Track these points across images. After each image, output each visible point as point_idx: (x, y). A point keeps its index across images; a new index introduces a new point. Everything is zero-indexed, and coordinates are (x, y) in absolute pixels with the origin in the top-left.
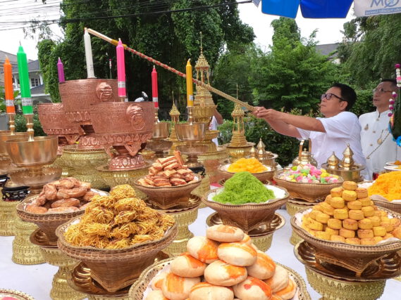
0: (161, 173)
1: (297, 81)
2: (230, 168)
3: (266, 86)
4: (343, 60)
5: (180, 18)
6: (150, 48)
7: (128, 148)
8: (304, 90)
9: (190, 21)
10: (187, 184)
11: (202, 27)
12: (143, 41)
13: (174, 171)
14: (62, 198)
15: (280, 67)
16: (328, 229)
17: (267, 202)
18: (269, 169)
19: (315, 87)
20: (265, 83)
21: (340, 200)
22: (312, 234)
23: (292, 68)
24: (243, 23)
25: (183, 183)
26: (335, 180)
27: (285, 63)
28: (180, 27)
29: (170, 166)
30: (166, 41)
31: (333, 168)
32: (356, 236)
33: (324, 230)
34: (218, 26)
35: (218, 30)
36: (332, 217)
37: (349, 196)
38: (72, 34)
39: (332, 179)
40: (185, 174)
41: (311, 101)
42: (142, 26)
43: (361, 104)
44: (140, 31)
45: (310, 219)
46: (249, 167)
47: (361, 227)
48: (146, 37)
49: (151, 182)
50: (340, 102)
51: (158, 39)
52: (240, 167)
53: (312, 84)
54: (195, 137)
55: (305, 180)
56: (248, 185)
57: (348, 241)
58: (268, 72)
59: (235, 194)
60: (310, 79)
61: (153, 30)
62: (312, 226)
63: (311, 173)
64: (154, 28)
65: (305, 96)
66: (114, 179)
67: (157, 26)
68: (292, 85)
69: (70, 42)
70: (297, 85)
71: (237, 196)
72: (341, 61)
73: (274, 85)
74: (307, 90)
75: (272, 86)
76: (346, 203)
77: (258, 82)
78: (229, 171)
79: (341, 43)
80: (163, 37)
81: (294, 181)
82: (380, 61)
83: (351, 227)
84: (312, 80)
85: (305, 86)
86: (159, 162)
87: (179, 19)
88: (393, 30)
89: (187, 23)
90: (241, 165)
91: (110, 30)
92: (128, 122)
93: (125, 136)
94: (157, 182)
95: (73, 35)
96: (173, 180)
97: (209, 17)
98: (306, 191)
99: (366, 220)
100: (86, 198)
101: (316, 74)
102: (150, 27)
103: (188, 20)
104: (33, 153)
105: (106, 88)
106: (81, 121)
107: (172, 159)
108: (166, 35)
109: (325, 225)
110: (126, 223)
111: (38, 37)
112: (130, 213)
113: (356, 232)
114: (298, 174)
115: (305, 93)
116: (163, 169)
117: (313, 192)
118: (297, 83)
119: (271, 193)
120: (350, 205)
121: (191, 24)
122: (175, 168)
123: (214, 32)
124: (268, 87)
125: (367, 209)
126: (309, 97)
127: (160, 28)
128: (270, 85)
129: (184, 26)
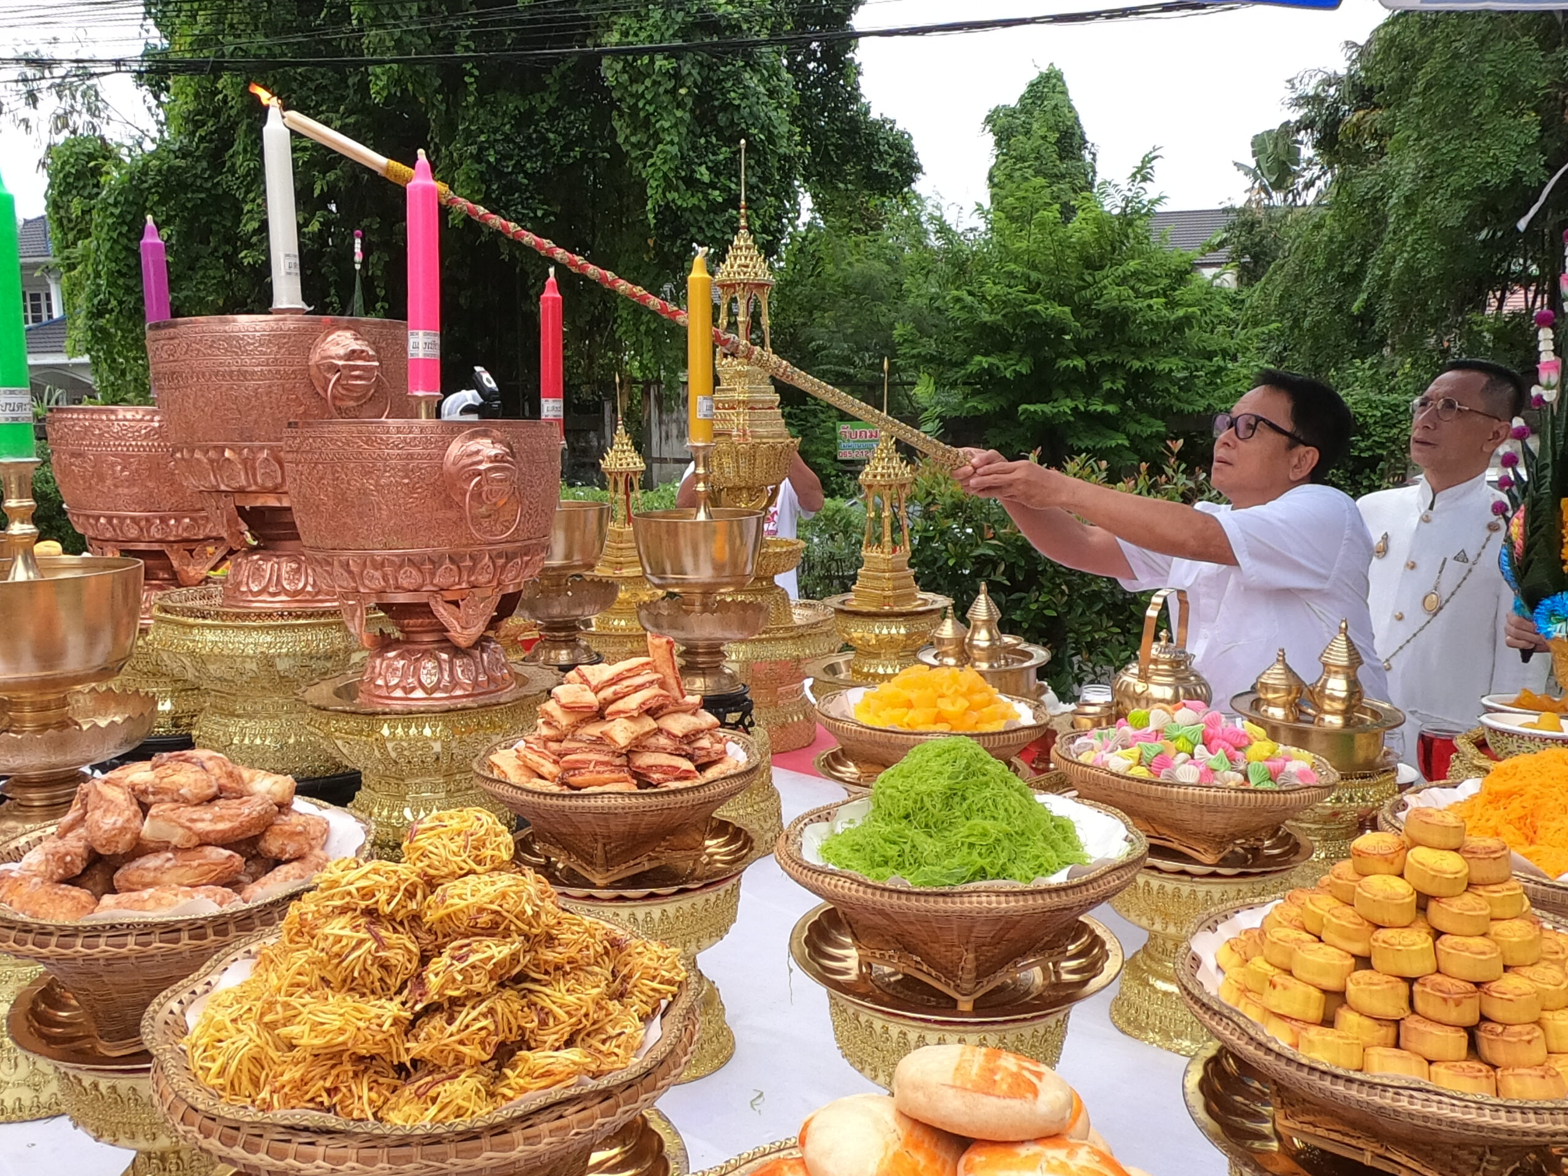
0: (594, 730)
1: (1082, 348)
2: (866, 707)
3: (964, 363)
4: (1248, 275)
5: (637, 76)
7: (443, 613)
8: (1107, 385)
9: (673, 92)
10: (700, 780)
11: (722, 119)
12: (478, 158)
13: (649, 724)
14: (164, 846)
15: (1017, 292)
16: (1348, 1018)
17: (1060, 878)
18: (1024, 715)
19: (1148, 374)
20: (959, 352)
21: (1401, 888)
22: (1280, 1036)
23: (1062, 299)
24: (874, 115)
25: (685, 776)
26: (1302, 774)
27: (1034, 275)
29: (633, 702)
30: (578, 164)
31: (1278, 713)
32: (1473, 1048)
33: (1328, 1022)
34: (783, 114)
35: (784, 129)
36: (1364, 962)
37: (1437, 876)
38: (193, 121)
39: (1293, 767)
40: (691, 737)
41: (1133, 428)
42: (481, 102)
45: (1259, 963)
46: (946, 706)
47: (1497, 1011)
48: (492, 144)
49: (548, 767)
50: (1291, 447)
51: (547, 154)
52: (909, 705)
53: (1136, 364)
54: (718, 567)
55: (1186, 773)
56: (975, 798)
57: (1445, 1078)
58: (971, 309)
59: (920, 838)
60: (1129, 343)
61: (524, 119)
62: (1276, 1000)
63: (1207, 742)
64: (533, 110)
65: (1111, 409)
66: (382, 742)
67: (545, 102)
68: (1063, 364)
69: (184, 153)
70: (1079, 363)
71: (929, 846)
72: (1239, 279)
73: (992, 360)
74: (1119, 385)
75: (985, 362)
76: (1423, 902)
77: (930, 346)
78: (866, 720)
79: (1242, 211)
80: (567, 148)
81: (1141, 772)
82: (1383, 283)
83: (1453, 1014)
84: (1138, 348)
85: (1112, 368)
86: (585, 681)
87: (632, 81)
88: (1436, 165)
89: (666, 99)
90: (913, 695)
91: (349, 112)
92: (449, 503)
93: (435, 562)
94: (575, 768)
95: (198, 125)
96: (645, 760)
97: (751, 80)
98: (1186, 815)
99: (1511, 983)
100: (273, 845)
101: (1155, 325)
102: (513, 104)
103: (669, 85)
104: (29, 630)
105: (352, 355)
106: (241, 491)
107: (633, 672)
108: (580, 140)
109: (1336, 998)
110: (479, 997)
111: (46, 126)
112: (497, 950)
113: (1471, 1032)
114: (1157, 746)
115: (1110, 397)
116: (599, 715)
118: (1082, 354)
119: (1063, 829)
120: (1438, 914)
121: (680, 105)
122: (653, 712)
123: (771, 139)
124: (971, 368)
125: (1514, 931)
126: (1124, 410)
128: (978, 358)
129: (651, 109)
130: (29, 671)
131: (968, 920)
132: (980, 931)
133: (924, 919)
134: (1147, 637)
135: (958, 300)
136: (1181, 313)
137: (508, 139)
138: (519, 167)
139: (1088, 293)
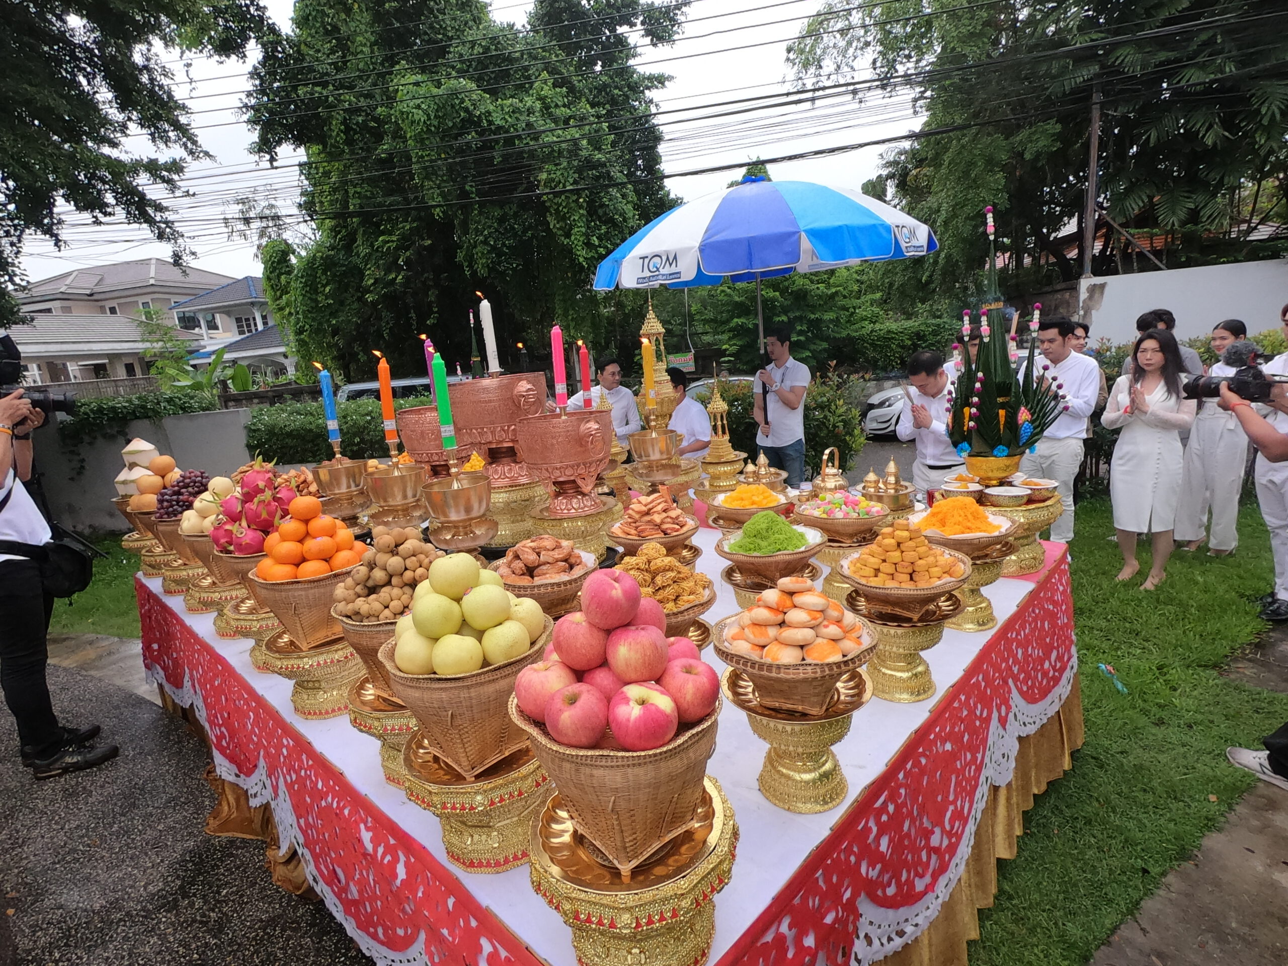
0: (647, 518)
1: (785, 311)
2: (726, 501)
3: (728, 321)
6: (500, 254)
7: (580, 482)
8: (799, 328)
9: (577, 201)
10: (682, 531)
11: (600, 212)
12: (485, 242)
13: (664, 515)
14: (545, 564)
16: (880, 575)
17: (803, 549)
18: (782, 500)
19: (819, 321)
20: (725, 317)
21: (892, 542)
22: (863, 581)
23: (775, 287)
24: (672, 196)
25: (677, 530)
26: (878, 512)
28: (557, 210)
29: (659, 508)
30: (531, 239)
32: (911, 579)
33: (876, 576)
34: (630, 206)
35: (631, 215)
36: (884, 561)
37: (902, 537)
39: (874, 510)
40: (677, 518)
41: (813, 347)
42: (480, 213)
43: (903, 347)
44: (479, 222)
45: (858, 565)
46: (755, 498)
47: (916, 569)
49: (633, 532)
51: (515, 235)
52: (742, 499)
53: (813, 316)
54: (662, 453)
55: (839, 515)
56: (775, 529)
57: (903, 585)
58: (730, 295)
59: (759, 541)
60: (808, 306)
61: (502, 220)
62: (862, 573)
63: (845, 504)
64: (505, 214)
65: (802, 338)
68: (777, 319)
69: (332, 248)
70: (784, 318)
71: (764, 544)
74: (805, 328)
75: (739, 321)
76: (899, 544)
77: (710, 315)
78: (727, 506)
80: (525, 232)
81: (825, 516)
82: (936, 262)
83: (906, 571)
84: (813, 308)
85: (800, 319)
86: (640, 502)
88: (957, 204)
89: (573, 205)
90: (744, 496)
91: (413, 221)
92: (581, 445)
93: (578, 465)
94: (642, 531)
95: (337, 233)
96: (665, 526)
97: (614, 191)
98: (840, 529)
99: (921, 562)
100: (572, 560)
101: (820, 297)
102: (497, 213)
103: (575, 198)
105: (529, 390)
107: (657, 498)
108: (530, 227)
109: (877, 571)
110: (669, 585)
113: (911, 575)
114: (829, 507)
115: (801, 333)
116: (648, 513)
117: (850, 530)
118: (785, 313)
119: (802, 536)
120: (902, 547)
121: (581, 207)
122: (665, 511)
123: (625, 220)
125: (922, 550)
126: (807, 338)
127: (516, 215)
128: (736, 320)
129: (565, 210)
130: (463, 516)
131: (777, 563)
132: (781, 566)
133: (764, 564)
134: (824, 466)
135: (723, 291)
136: (834, 290)
137: (497, 230)
138: (504, 244)
139: (786, 284)
